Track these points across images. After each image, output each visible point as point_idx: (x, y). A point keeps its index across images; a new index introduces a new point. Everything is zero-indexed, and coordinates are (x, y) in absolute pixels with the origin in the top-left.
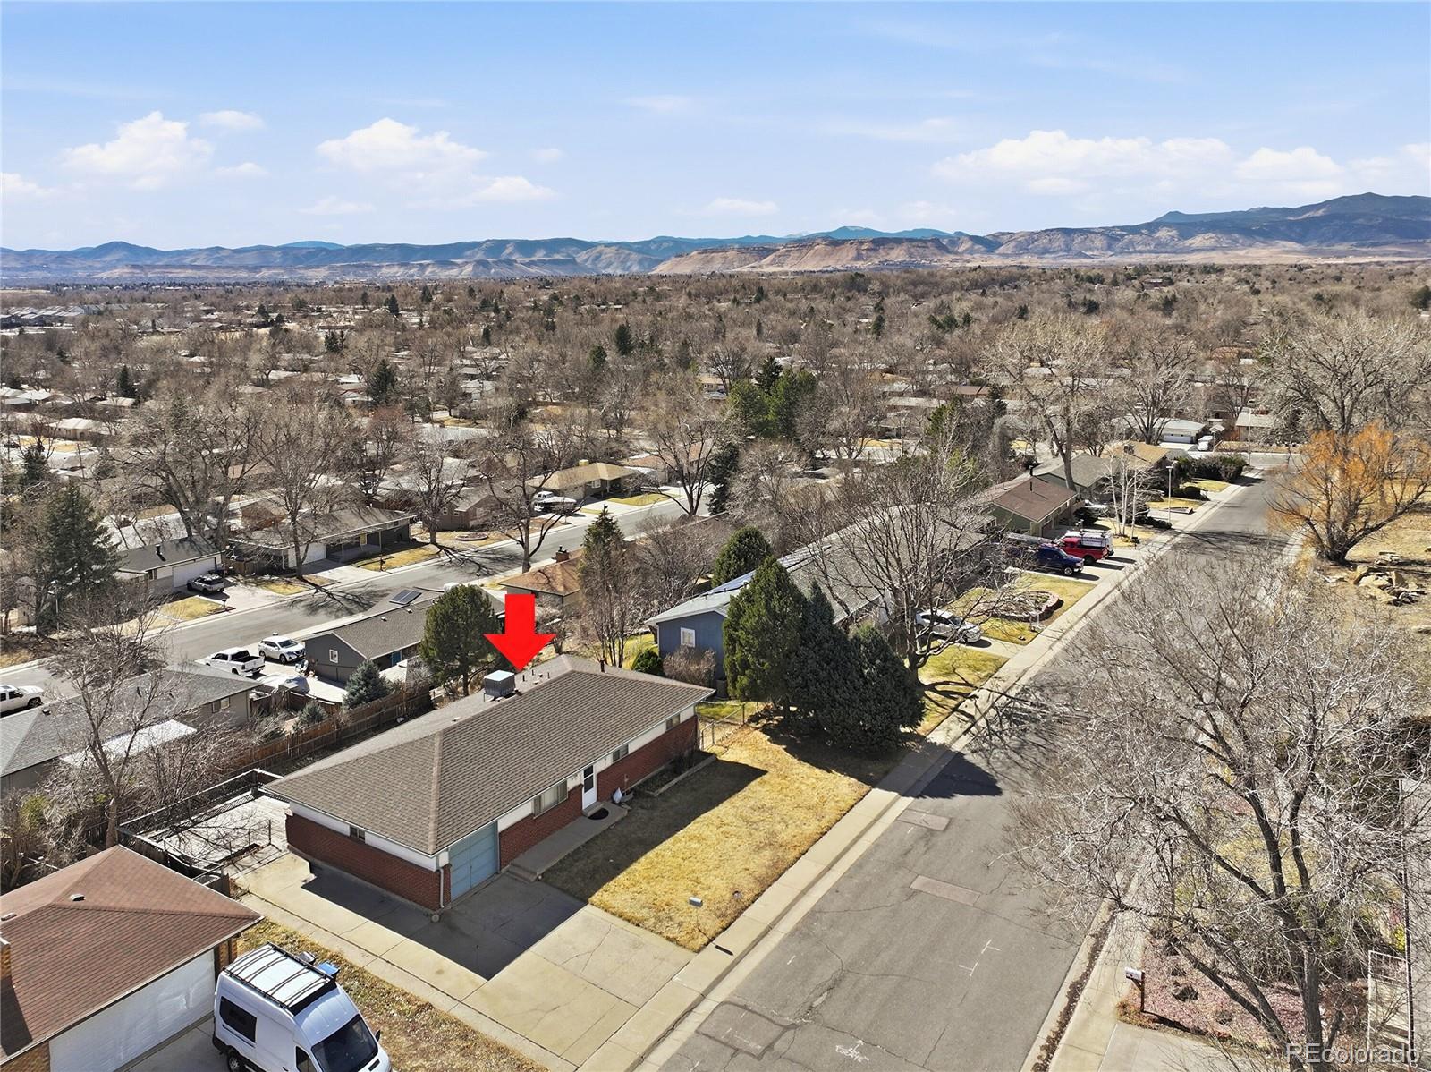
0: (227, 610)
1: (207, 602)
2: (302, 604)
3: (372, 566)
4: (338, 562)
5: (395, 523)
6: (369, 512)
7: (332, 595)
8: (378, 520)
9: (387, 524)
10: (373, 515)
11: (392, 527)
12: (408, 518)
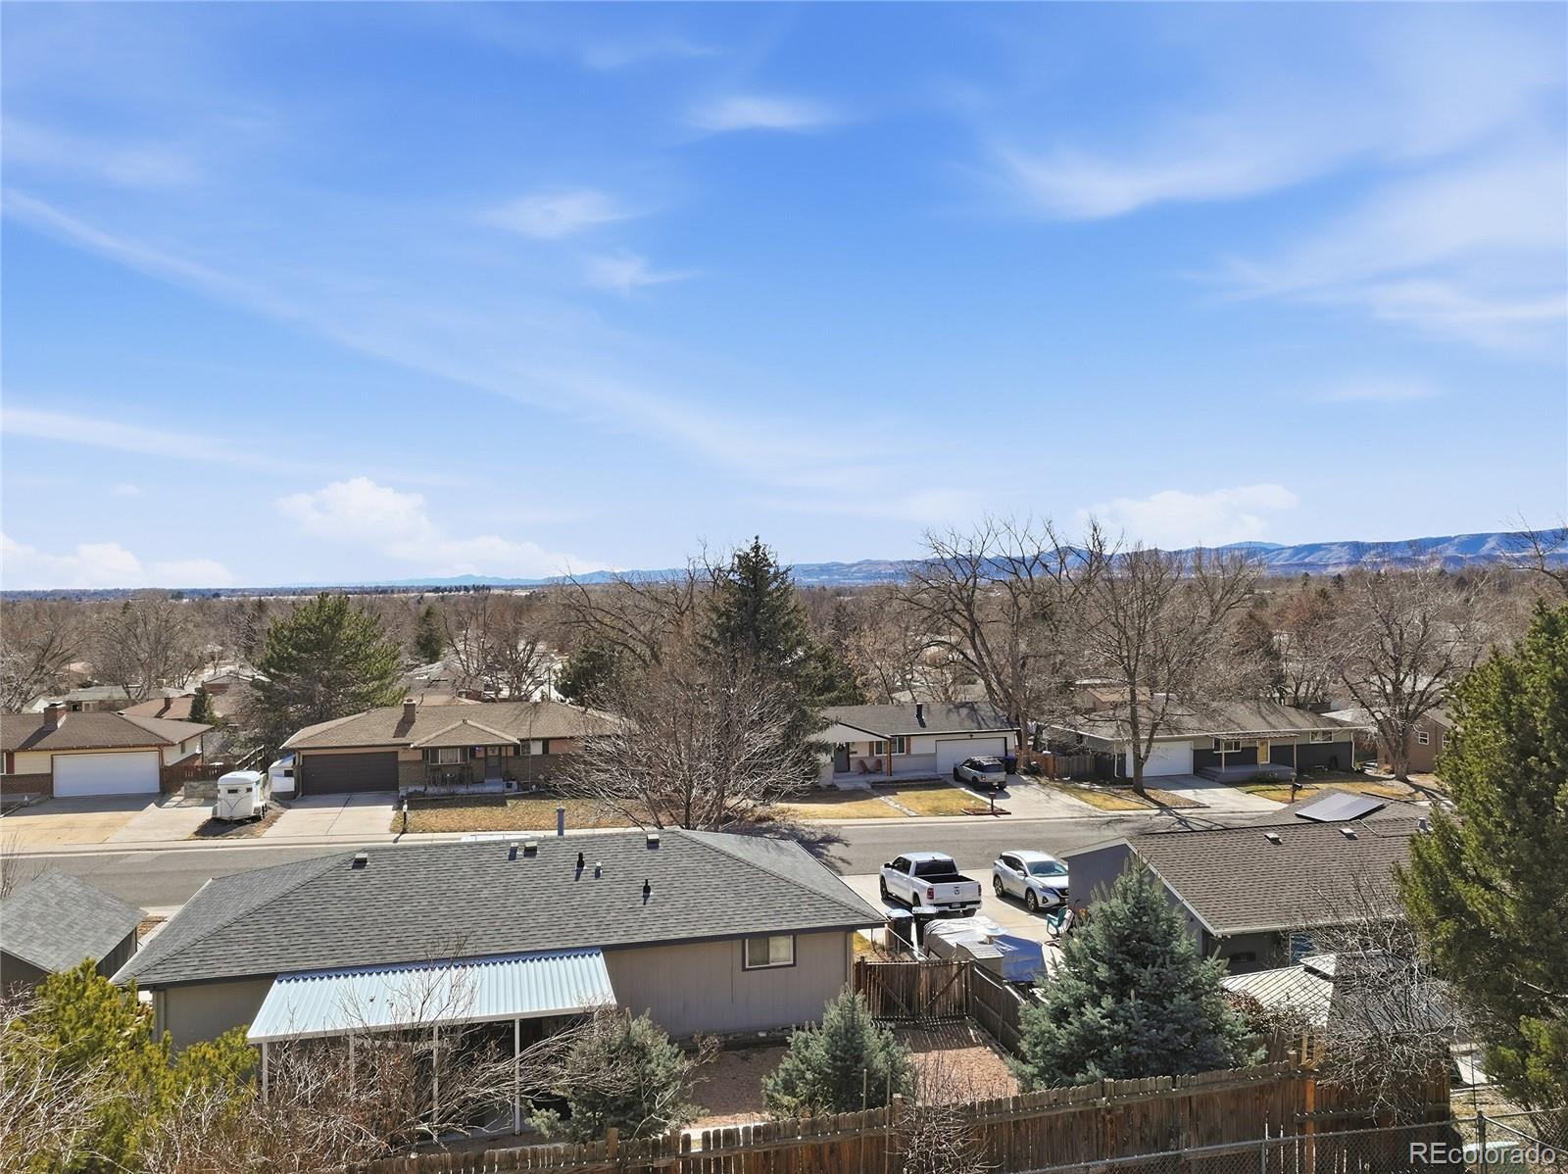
0: (995, 812)
1: (971, 798)
2: (1125, 825)
3: (1273, 794)
4: (1214, 781)
5: (1324, 733)
6: (1276, 711)
7: (1185, 821)
8: (1292, 724)
9: (1308, 732)
10: (1284, 715)
11: (1319, 740)
12: (1351, 731)
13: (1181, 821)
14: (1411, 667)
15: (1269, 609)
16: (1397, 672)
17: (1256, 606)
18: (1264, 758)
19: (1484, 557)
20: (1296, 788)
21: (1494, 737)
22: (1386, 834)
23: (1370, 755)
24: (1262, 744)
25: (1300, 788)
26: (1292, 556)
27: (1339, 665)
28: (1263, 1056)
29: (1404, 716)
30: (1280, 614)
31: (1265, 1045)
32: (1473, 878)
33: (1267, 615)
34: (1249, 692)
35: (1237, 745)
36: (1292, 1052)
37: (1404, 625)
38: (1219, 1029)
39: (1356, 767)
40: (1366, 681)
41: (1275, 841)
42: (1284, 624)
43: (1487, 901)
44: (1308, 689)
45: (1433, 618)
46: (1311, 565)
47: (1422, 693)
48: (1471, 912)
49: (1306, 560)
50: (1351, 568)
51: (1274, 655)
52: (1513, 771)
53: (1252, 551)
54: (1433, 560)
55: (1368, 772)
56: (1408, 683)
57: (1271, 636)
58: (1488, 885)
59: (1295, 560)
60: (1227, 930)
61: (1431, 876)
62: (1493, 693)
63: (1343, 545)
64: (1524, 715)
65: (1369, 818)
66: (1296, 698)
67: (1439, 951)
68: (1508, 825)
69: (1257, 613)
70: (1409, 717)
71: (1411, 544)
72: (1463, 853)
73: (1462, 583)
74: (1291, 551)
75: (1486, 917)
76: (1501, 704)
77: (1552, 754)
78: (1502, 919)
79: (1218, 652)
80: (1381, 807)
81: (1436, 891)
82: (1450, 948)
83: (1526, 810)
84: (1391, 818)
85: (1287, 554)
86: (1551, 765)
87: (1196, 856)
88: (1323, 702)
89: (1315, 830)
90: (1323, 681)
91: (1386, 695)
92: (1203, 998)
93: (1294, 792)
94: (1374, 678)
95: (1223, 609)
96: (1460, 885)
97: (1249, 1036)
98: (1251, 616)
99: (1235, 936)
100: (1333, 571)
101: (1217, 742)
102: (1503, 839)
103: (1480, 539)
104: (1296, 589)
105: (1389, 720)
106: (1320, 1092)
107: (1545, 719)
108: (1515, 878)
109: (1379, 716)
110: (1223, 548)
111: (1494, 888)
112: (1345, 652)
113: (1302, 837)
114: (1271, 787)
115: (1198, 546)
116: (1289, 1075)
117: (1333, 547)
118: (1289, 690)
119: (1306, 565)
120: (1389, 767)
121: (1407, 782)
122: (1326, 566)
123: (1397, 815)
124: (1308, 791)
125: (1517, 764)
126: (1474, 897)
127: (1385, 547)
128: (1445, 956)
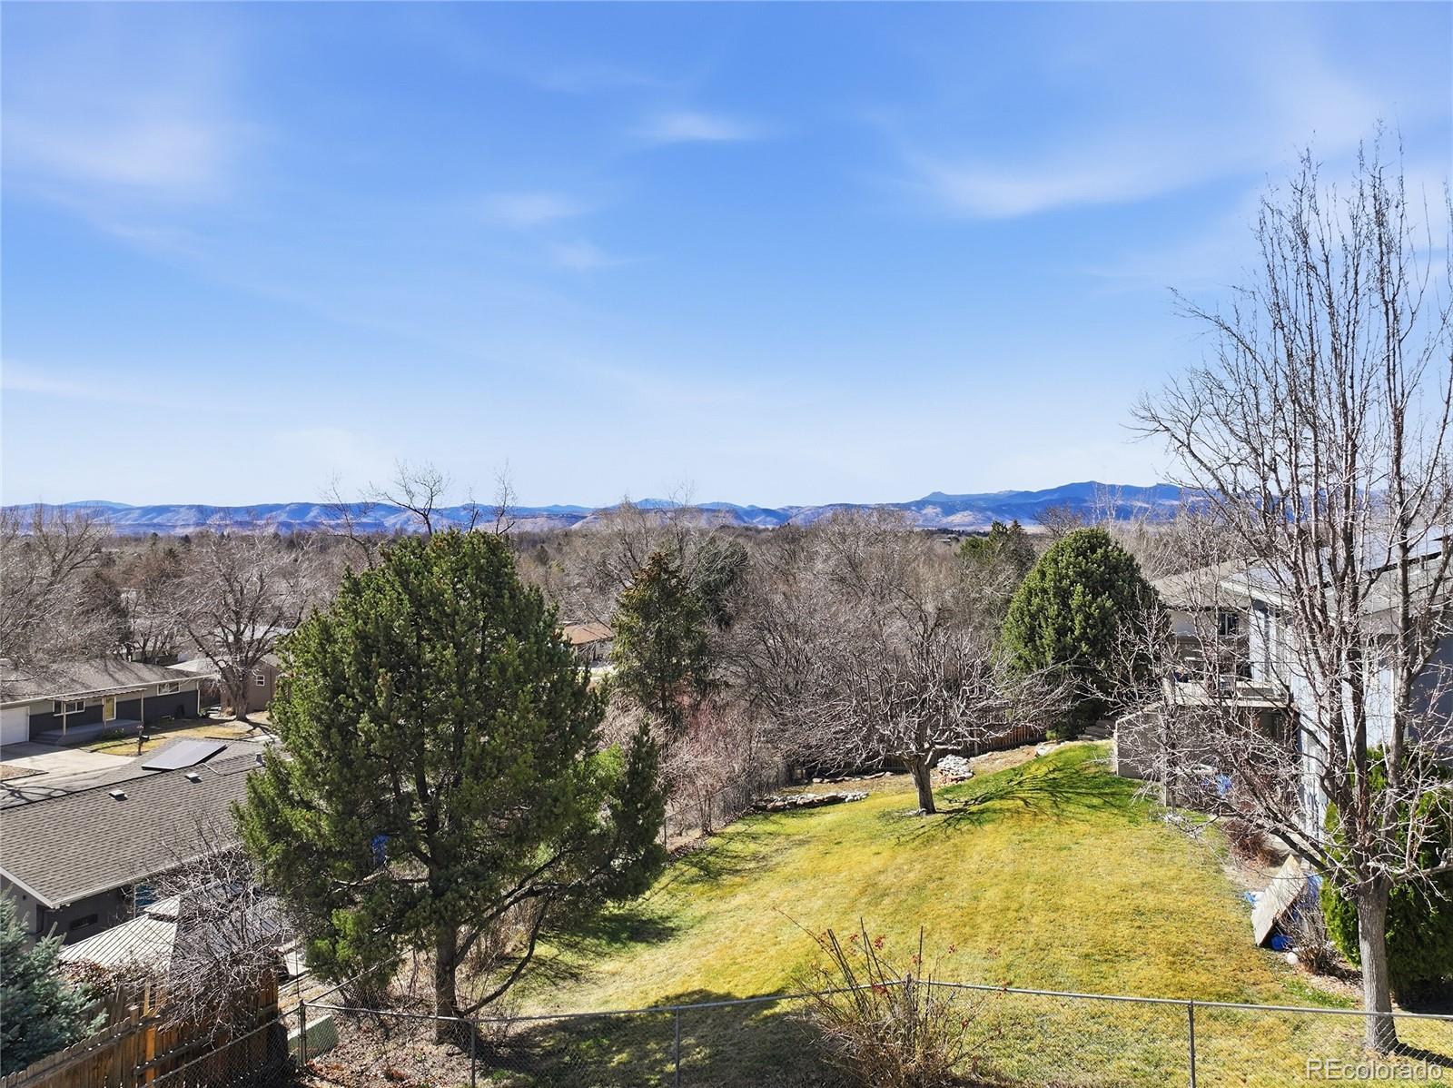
3: (124, 749)
4: (53, 745)
5: (171, 685)
6: (123, 667)
7: (19, 792)
8: (141, 679)
9: (156, 685)
10: (131, 671)
11: (166, 692)
12: (196, 680)
13: (13, 793)
14: (250, 619)
15: (116, 568)
16: (238, 624)
17: (103, 565)
18: (109, 716)
19: (307, 523)
20: (143, 740)
21: (314, 682)
22: (228, 772)
23: (214, 699)
24: (108, 701)
25: (147, 740)
26: (142, 516)
27: (186, 619)
28: (103, 1021)
29: (245, 663)
30: (129, 572)
31: (105, 1009)
32: (298, 803)
33: (114, 573)
34: (95, 650)
35: (80, 705)
36: (133, 1008)
37: (243, 582)
38: (54, 1009)
39: (201, 712)
40: (210, 633)
41: (120, 798)
42: (132, 582)
43: (308, 820)
44: (156, 643)
45: (267, 576)
46: (160, 525)
47: (260, 641)
48: (295, 833)
49: (155, 521)
50: (198, 529)
51: (121, 612)
52: (327, 707)
53: (100, 510)
54: (267, 525)
55: (212, 716)
56: (247, 634)
57: (118, 594)
58: (308, 806)
59: (143, 521)
60: (65, 899)
61: (264, 808)
62: (313, 645)
63: (191, 507)
64: (337, 661)
65: (211, 760)
66: (144, 652)
67: (271, 871)
68: (324, 753)
69: (105, 571)
70: (249, 663)
71: (248, 510)
72: (289, 783)
73: (292, 544)
74: (138, 511)
75: (307, 835)
76: (319, 653)
77: (356, 691)
78: (319, 833)
79: (60, 612)
80: (224, 748)
81: (268, 819)
82: (279, 867)
83: (336, 738)
84: (232, 757)
85: (136, 514)
86: (355, 700)
87: (30, 829)
88: (170, 655)
89: (161, 780)
90: (171, 636)
91: (228, 645)
92: (36, 983)
93: (140, 745)
94: (218, 631)
95: (66, 568)
96: (287, 811)
97: (89, 1005)
98: (98, 576)
99: (74, 903)
100: (181, 532)
101: (58, 705)
102: (320, 766)
103: (306, 508)
104: (143, 549)
105: (231, 667)
106: (159, 1038)
107: (351, 663)
108: (329, 797)
109: (222, 665)
110: (67, 506)
111: (314, 808)
112: (192, 608)
113: (148, 788)
114: (116, 743)
115: (38, 502)
116: (130, 1031)
117: (181, 510)
118: (137, 645)
119: (154, 525)
120: (230, 709)
121: (246, 721)
122: (174, 527)
123: (237, 754)
124: (155, 742)
125: (331, 701)
126: (298, 819)
127: (227, 511)
128: (275, 874)
